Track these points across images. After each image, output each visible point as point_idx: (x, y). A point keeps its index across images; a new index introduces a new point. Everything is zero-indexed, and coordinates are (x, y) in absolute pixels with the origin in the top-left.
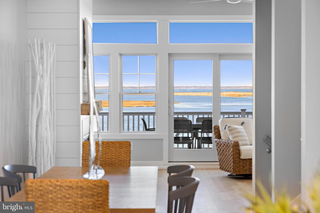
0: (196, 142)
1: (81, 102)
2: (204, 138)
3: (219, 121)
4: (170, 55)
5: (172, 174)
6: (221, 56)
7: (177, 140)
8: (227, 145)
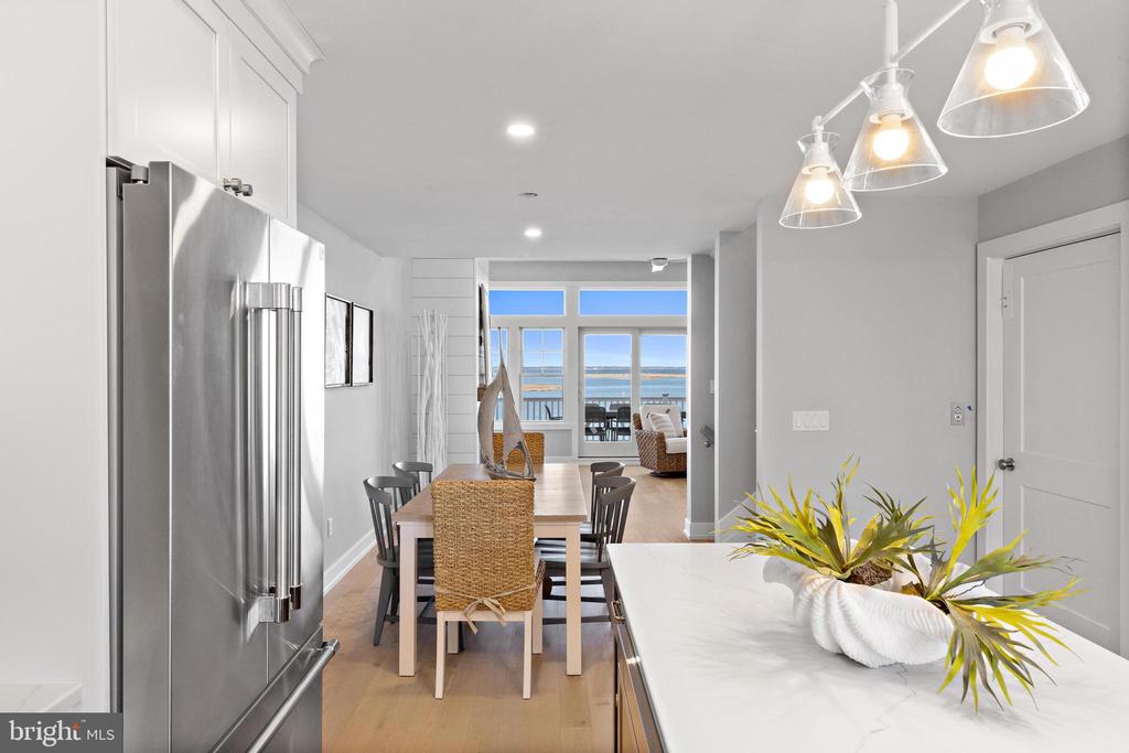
0: (609, 433)
1: (478, 386)
2: (619, 429)
3: (638, 408)
4: (580, 328)
5: (597, 473)
6: (641, 330)
7: (588, 431)
8: (649, 436)
